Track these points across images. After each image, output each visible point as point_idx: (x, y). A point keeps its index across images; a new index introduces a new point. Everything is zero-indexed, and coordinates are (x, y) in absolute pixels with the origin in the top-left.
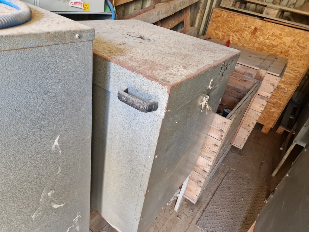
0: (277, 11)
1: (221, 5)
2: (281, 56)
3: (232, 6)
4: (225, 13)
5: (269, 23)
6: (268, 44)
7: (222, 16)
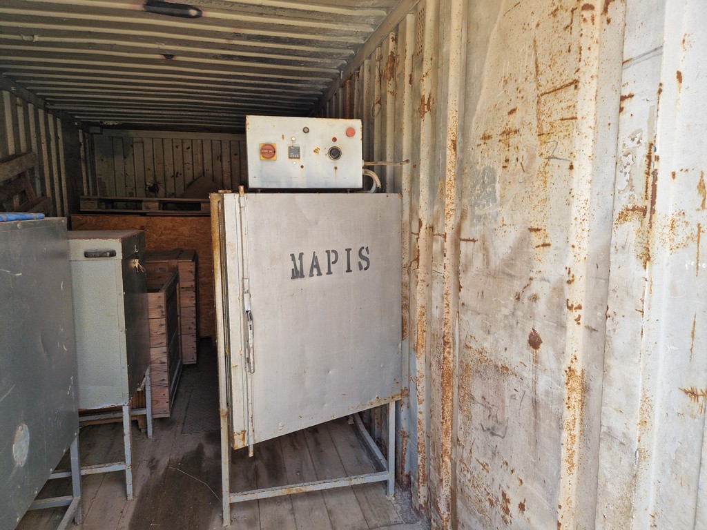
0: (157, 204)
1: (81, 210)
2: (187, 248)
3: (98, 208)
4: (91, 217)
5: (155, 218)
6: (165, 239)
7: (89, 221)
